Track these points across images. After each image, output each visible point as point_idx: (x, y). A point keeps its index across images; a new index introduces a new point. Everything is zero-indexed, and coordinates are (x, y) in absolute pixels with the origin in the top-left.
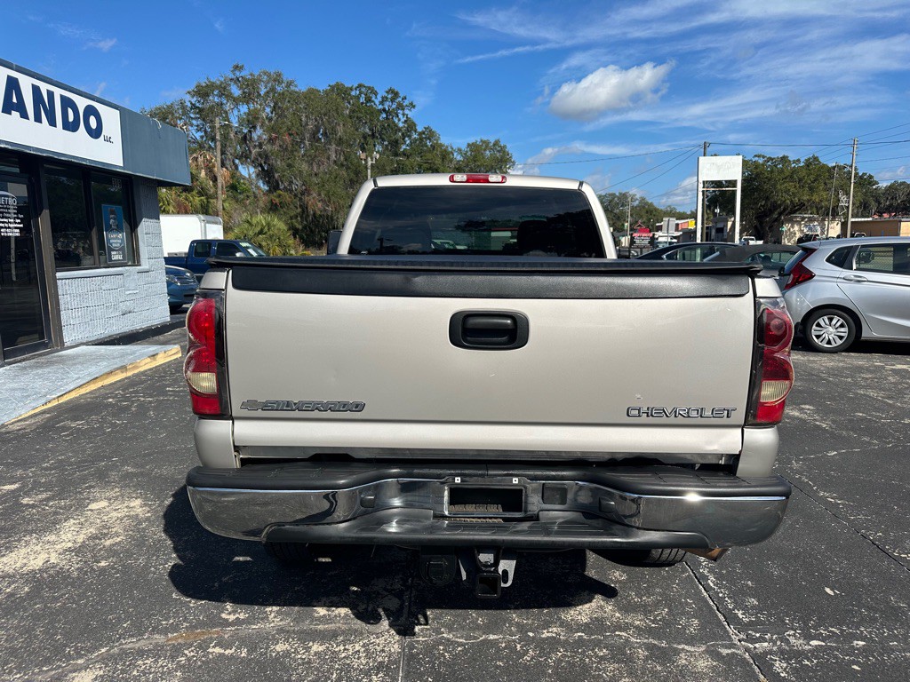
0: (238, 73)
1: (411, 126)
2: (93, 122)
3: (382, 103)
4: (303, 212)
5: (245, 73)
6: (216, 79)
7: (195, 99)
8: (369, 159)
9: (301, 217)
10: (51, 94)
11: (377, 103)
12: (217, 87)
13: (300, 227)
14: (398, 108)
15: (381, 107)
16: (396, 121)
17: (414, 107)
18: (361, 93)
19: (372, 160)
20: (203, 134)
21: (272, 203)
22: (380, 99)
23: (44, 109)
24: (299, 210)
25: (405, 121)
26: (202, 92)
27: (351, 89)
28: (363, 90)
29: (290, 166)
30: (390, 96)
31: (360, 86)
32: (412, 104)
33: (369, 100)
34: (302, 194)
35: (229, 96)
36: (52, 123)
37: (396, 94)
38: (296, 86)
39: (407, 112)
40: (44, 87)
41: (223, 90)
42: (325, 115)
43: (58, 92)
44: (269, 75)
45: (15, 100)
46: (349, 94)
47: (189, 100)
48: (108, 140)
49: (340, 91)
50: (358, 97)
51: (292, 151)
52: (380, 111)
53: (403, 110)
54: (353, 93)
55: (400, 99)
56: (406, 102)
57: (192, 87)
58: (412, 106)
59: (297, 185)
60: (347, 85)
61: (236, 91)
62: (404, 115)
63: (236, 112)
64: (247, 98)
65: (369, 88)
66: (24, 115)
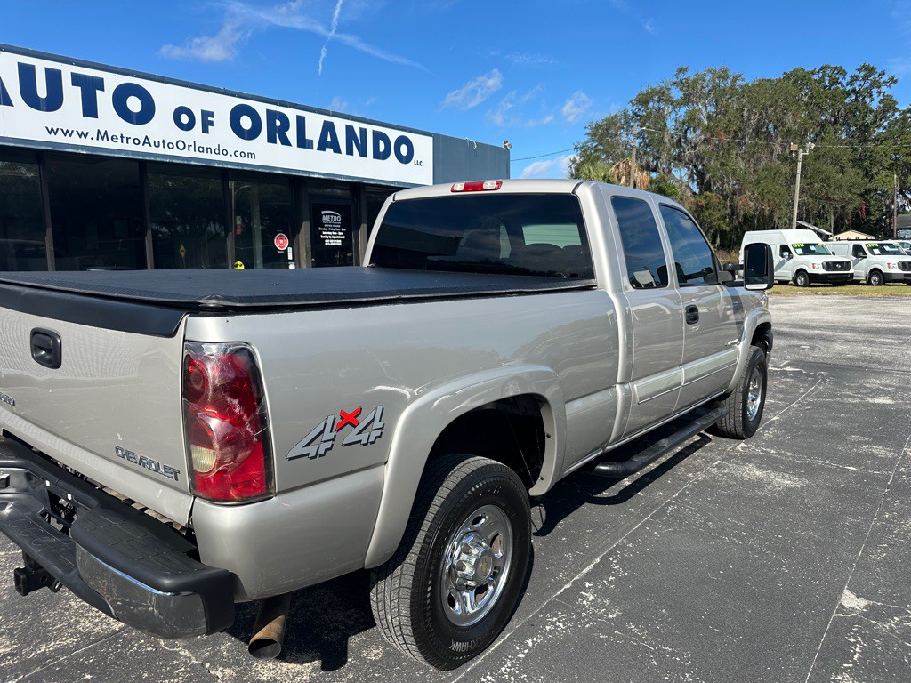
0: (681, 76)
1: (889, 104)
2: (404, 150)
3: (850, 83)
4: (733, 213)
5: (690, 75)
6: (656, 85)
7: (635, 107)
8: (801, 150)
9: (730, 219)
10: (363, 132)
11: (845, 84)
12: (657, 93)
13: (728, 229)
14: (872, 86)
15: (849, 88)
16: (868, 100)
17: (895, 82)
18: (824, 76)
19: (805, 151)
20: (641, 140)
21: (698, 205)
22: (848, 79)
23: (356, 143)
24: (729, 211)
25: (882, 101)
26: (643, 100)
27: (813, 73)
28: (828, 72)
29: (722, 165)
30: (862, 74)
31: (824, 68)
32: (892, 79)
33: (835, 82)
34: (734, 194)
35: (669, 101)
36: (363, 153)
37: (871, 70)
38: (743, 80)
39: (884, 89)
40: (357, 126)
41: (662, 95)
42: (771, 106)
43: (370, 129)
44: (714, 73)
45: (329, 139)
46: (810, 79)
47: (630, 109)
48: (419, 164)
49: (798, 78)
50: (821, 80)
51: (728, 150)
52: (848, 94)
53: (879, 87)
54: (815, 77)
55: (876, 76)
56: (885, 78)
57: (634, 97)
58: (893, 80)
59: (730, 185)
60: (809, 69)
61: (676, 94)
62: (879, 93)
63: (673, 115)
64: (687, 100)
65: (836, 68)
66: (337, 150)
